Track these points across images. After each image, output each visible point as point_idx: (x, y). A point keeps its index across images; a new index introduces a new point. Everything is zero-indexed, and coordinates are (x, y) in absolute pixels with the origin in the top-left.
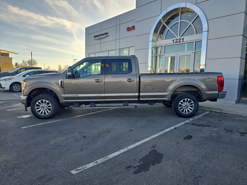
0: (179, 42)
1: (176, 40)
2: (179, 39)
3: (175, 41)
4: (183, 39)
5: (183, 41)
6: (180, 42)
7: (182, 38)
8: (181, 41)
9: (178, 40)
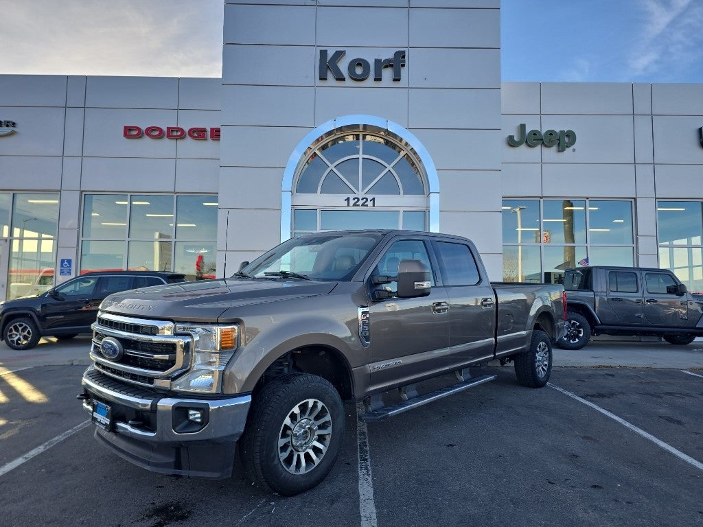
0: (363, 205)
1: (354, 199)
2: (363, 199)
3: (352, 202)
4: (373, 199)
5: (374, 205)
6: (367, 205)
7: (370, 197)
8: (370, 203)
9: (361, 202)
